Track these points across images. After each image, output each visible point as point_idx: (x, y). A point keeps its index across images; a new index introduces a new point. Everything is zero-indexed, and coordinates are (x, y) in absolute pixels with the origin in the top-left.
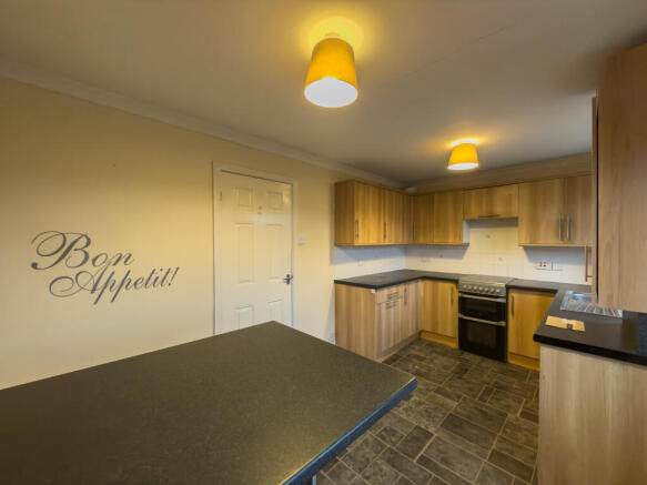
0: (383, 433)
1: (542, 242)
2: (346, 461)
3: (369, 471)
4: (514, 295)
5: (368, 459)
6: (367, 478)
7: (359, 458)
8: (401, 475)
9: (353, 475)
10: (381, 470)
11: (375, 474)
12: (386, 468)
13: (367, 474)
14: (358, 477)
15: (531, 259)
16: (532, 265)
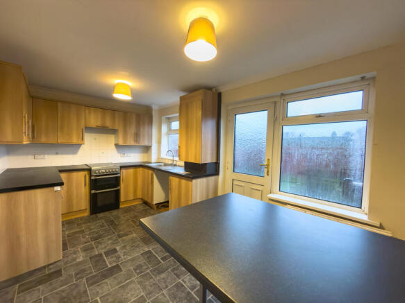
0: (138, 271)
1: (128, 143)
2: (150, 297)
3: (162, 285)
4: (124, 171)
5: (154, 284)
6: (167, 287)
7: (151, 289)
8: (169, 270)
9: (163, 294)
10: (164, 279)
11: (165, 282)
12: (163, 276)
13: (164, 286)
14: (165, 292)
15: (118, 152)
16: (119, 155)
